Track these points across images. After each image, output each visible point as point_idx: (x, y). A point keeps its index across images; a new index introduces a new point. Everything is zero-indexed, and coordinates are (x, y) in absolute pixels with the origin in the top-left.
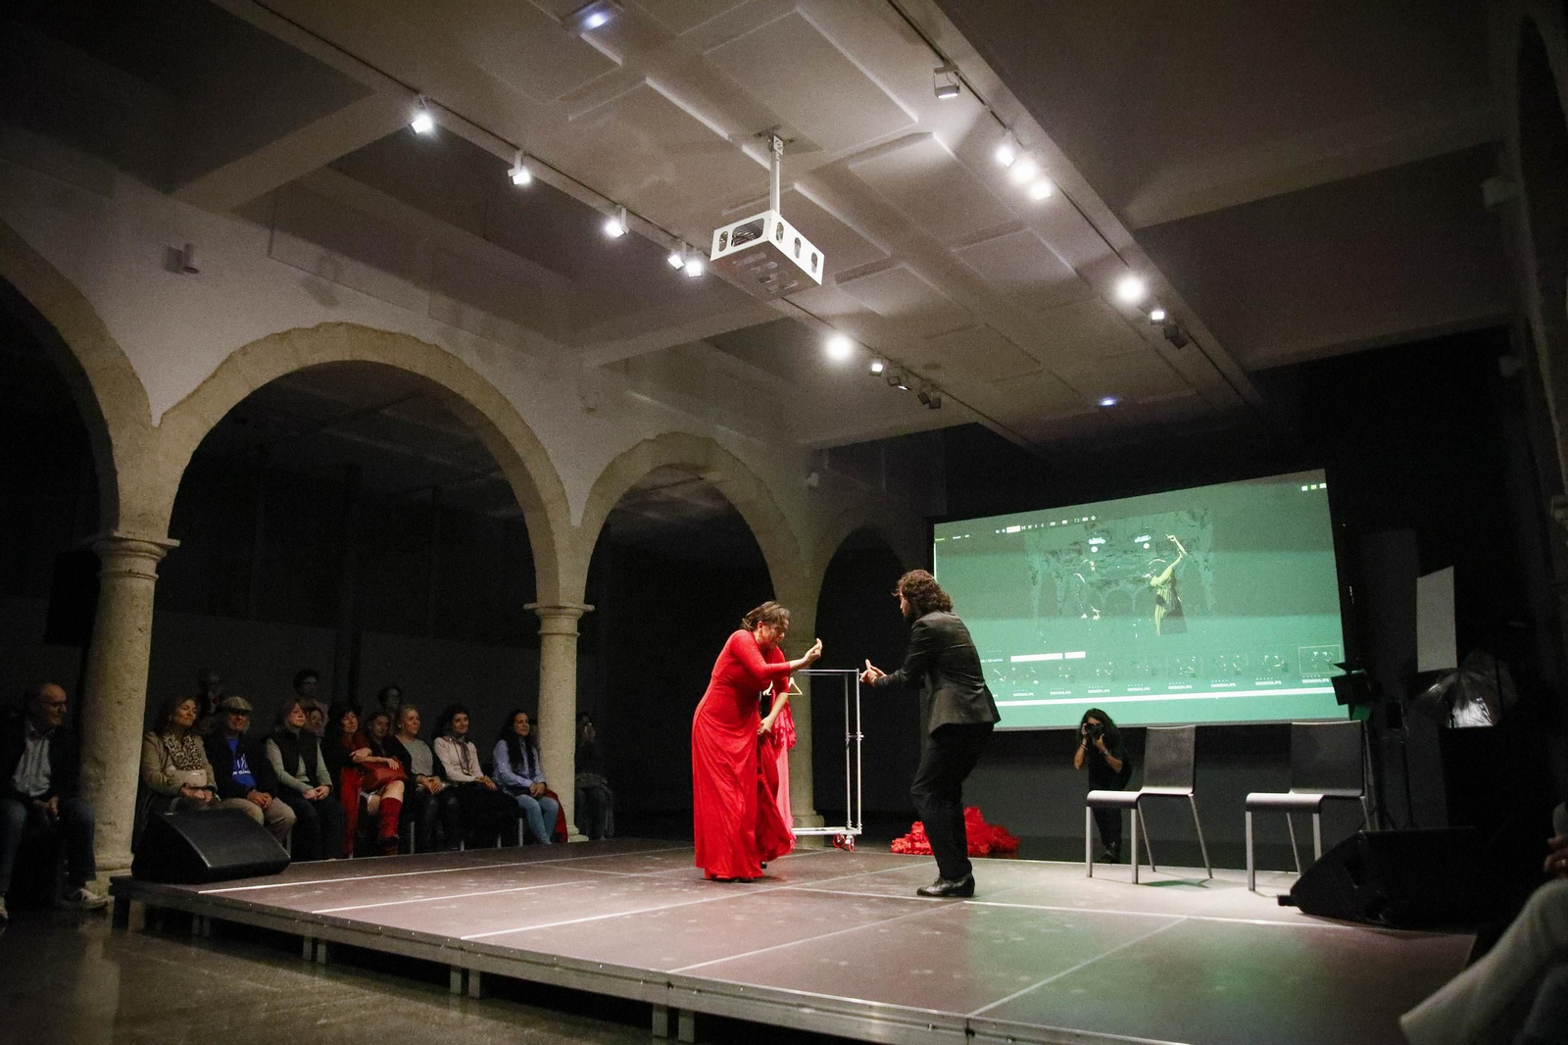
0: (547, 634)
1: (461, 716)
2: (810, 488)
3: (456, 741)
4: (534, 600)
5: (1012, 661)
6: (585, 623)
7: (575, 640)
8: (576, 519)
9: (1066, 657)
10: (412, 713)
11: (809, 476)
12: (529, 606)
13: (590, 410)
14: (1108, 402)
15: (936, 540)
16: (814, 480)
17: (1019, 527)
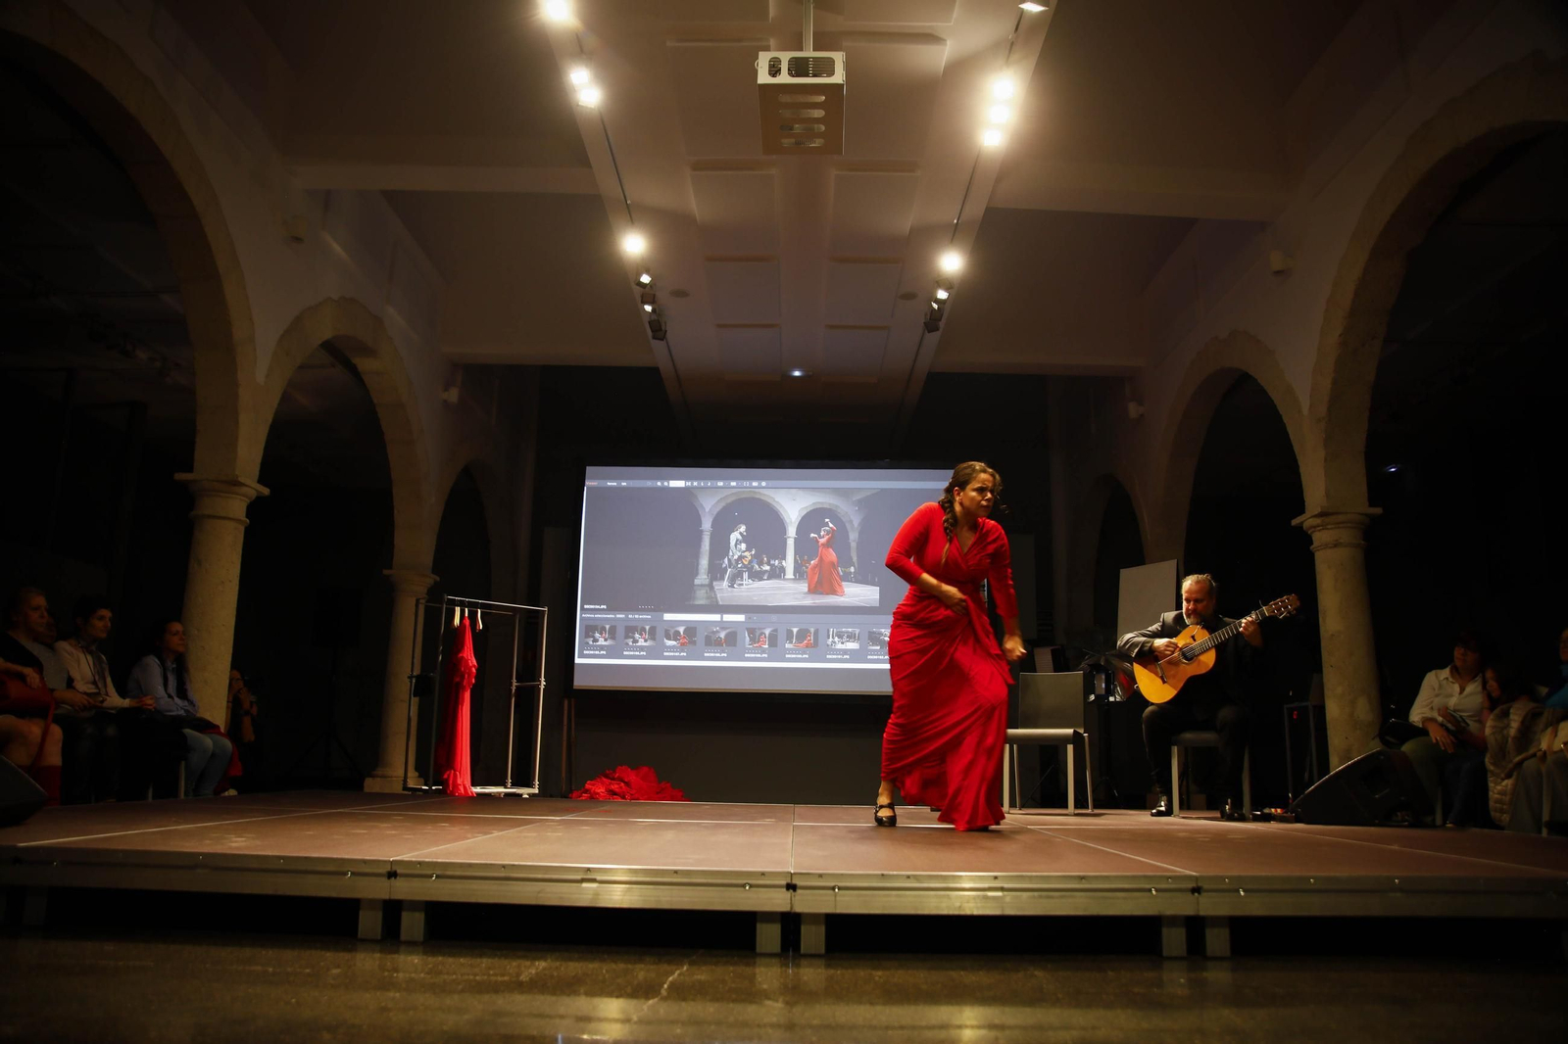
0: (210, 517)
1: (106, 613)
2: (445, 401)
3: (87, 650)
4: (190, 469)
5: (665, 618)
6: (255, 508)
7: (242, 529)
8: (260, 376)
9: (724, 619)
10: (40, 601)
11: (446, 389)
12: (180, 476)
13: (298, 240)
14: (797, 373)
15: (587, 483)
16: (453, 395)
17: (683, 482)
